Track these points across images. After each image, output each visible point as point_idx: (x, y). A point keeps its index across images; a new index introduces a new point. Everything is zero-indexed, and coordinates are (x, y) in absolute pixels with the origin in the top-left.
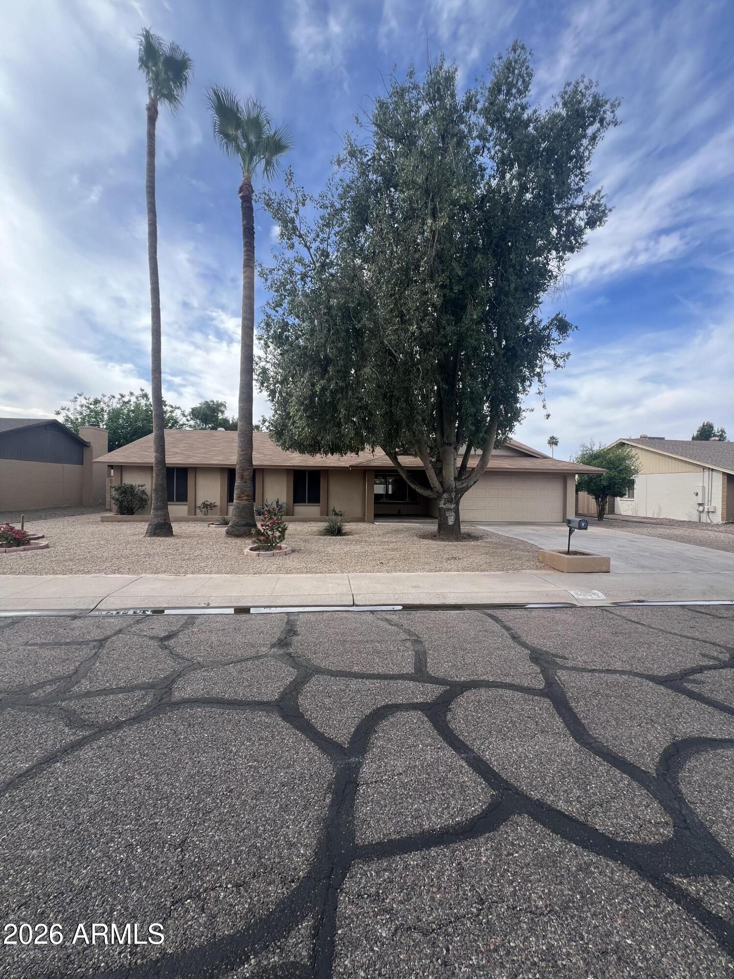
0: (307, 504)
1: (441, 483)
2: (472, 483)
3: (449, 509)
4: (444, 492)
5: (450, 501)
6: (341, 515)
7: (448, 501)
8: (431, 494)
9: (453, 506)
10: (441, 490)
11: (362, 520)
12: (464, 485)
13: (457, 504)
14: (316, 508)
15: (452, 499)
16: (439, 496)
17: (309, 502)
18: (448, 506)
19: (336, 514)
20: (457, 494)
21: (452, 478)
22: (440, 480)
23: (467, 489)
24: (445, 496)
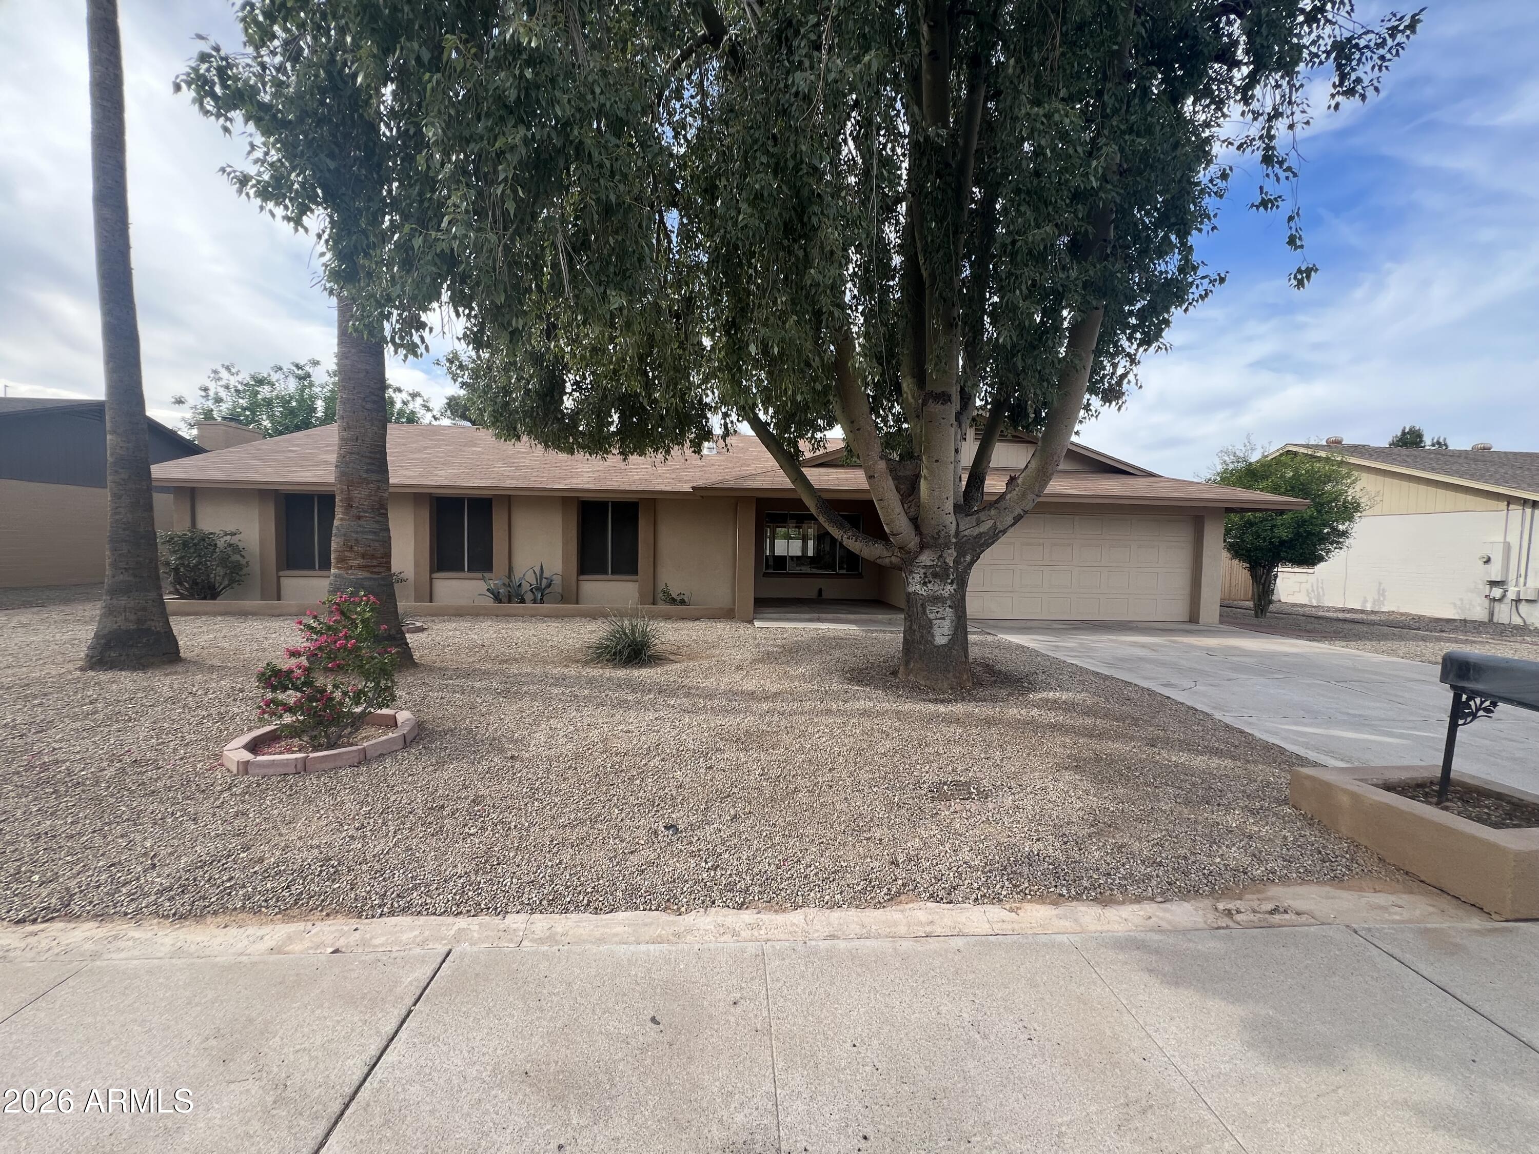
0: (610, 577)
1: (915, 522)
2: (1009, 520)
3: (936, 599)
4: (923, 547)
5: (939, 574)
6: (683, 602)
7: (935, 575)
8: (885, 553)
9: (949, 589)
10: (913, 542)
11: (728, 615)
12: (985, 527)
13: (962, 583)
14: (630, 585)
15: (946, 567)
16: (908, 560)
17: (613, 573)
18: (935, 588)
19: (673, 601)
20: (961, 553)
21: (949, 506)
22: (912, 513)
23: (993, 537)
24: (926, 558)
